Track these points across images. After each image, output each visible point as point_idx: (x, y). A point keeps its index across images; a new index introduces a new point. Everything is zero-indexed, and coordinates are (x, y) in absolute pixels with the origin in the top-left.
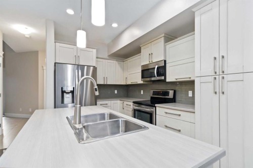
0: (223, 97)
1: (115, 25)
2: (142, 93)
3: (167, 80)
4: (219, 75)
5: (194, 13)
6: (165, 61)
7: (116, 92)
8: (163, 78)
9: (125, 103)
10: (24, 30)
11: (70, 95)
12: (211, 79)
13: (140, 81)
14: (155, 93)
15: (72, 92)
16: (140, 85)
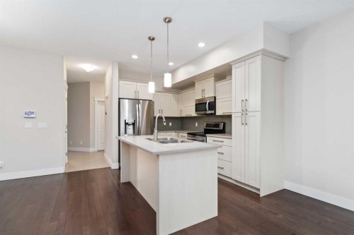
0: (247, 127)
1: (171, 64)
2: (197, 125)
3: (217, 114)
4: (245, 112)
5: (231, 66)
6: (215, 98)
7: (170, 124)
8: (213, 112)
9: (180, 134)
11: (131, 127)
12: (240, 115)
13: (194, 114)
14: (207, 125)
15: (134, 124)
16: (194, 117)
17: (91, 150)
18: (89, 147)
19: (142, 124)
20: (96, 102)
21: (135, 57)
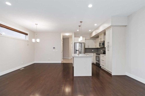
0: (109, 51)
5: (105, 31)
6: (104, 41)
8: (104, 46)
10: (67, 34)
16: (99, 48)
17: (70, 58)
18: (69, 57)
19: (83, 51)
20: (71, 44)
21: (78, 30)
